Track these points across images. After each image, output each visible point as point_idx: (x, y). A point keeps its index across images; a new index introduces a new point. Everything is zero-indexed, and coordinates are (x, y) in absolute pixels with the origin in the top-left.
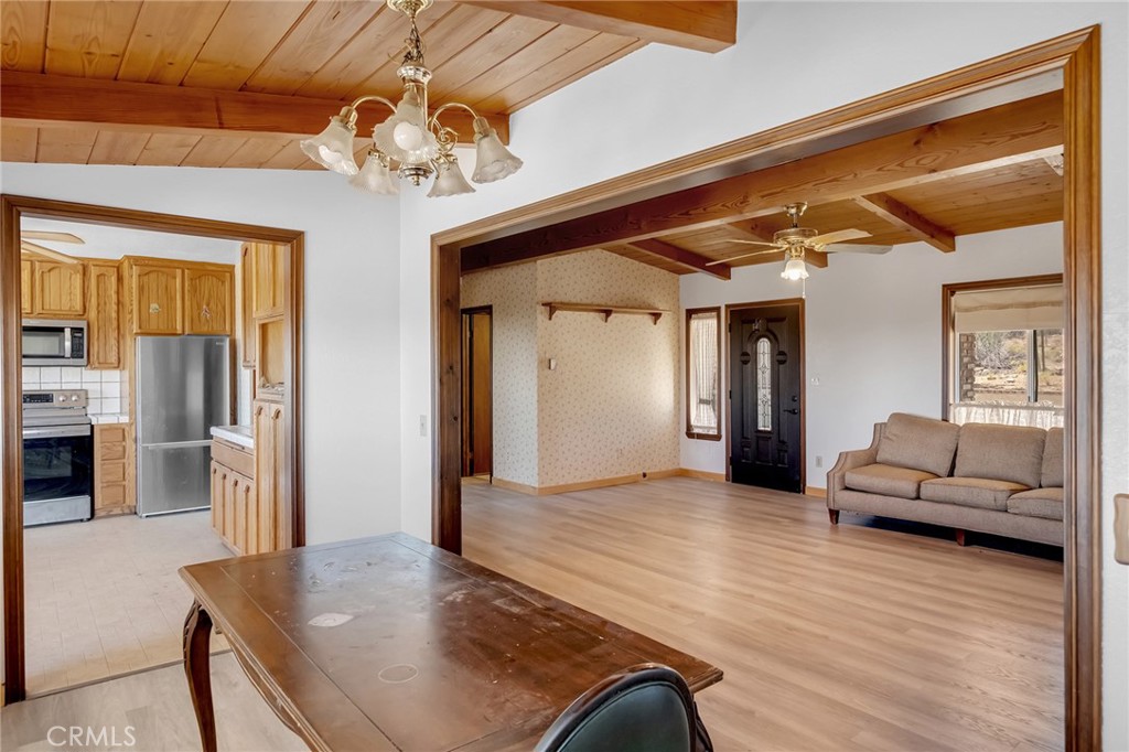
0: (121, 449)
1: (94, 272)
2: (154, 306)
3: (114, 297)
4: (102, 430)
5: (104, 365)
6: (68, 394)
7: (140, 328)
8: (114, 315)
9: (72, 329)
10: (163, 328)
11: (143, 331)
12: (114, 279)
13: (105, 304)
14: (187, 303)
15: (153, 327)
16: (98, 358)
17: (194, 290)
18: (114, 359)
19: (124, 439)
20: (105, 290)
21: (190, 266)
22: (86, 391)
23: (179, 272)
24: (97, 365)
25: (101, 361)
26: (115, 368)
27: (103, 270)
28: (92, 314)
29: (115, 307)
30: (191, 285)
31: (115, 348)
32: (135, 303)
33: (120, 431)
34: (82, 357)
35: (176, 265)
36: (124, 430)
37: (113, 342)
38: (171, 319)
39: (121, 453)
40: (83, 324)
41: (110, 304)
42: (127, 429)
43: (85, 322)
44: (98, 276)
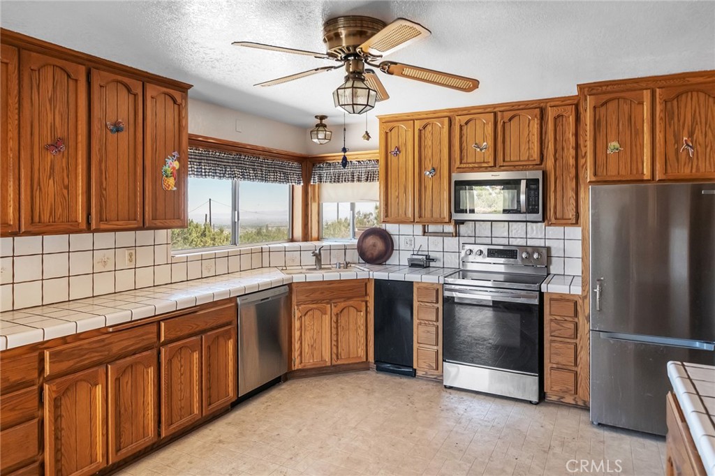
0: (572, 326)
1: (551, 114)
2: (614, 144)
3: (572, 139)
4: (551, 300)
5: (562, 221)
6: (529, 250)
7: (595, 175)
8: (572, 161)
9: (527, 180)
10: (625, 173)
11: (599, 179)
12: (572, 119)
13: (563, 149)
14: (659, 136)
15: (612, 172)
16: (555, 213)
17: (669, 116)
18: (571, 214)
19: (576, 314)
20: (563, 134)
21: (660, 84)
22: (549, 249)
23: (647, 94)
24: (553, 221)
25: (558, 215)
26: (572, 224)
27: (560, 111)
28: (549, 163)
29: (572, 152)
30: (665, 110)
31: (573, 201)
32: (589, 144)
33: (573, 303)
34: (537, 212)
35: (644, 85)
36: (576, 303)
37: (571, 194)
38: (636, 159)
39: (572, 332)
40: (538, 175)
41: (568, 149)
42: (580, 302)
43: (541, 172)
44: (555, 119)
